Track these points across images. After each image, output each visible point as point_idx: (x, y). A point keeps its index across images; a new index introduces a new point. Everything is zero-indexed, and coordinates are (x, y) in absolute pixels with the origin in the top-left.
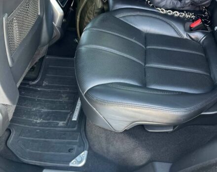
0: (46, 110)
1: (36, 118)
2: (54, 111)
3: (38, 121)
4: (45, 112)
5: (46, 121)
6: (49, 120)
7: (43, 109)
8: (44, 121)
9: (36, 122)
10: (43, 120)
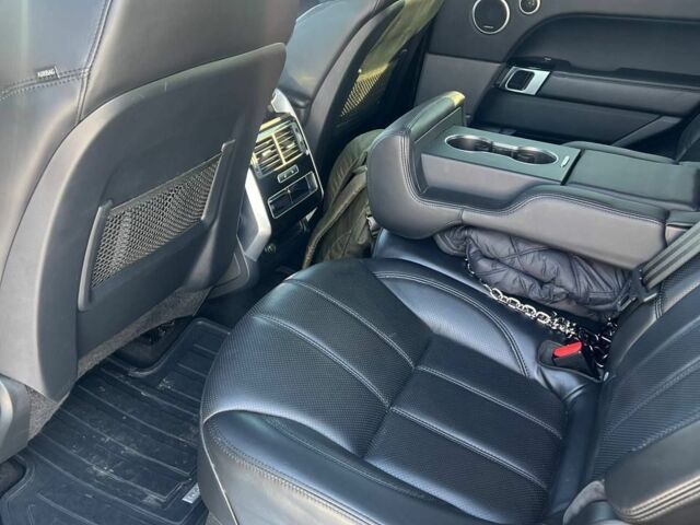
0: (134, 452)
1: (102, 461)
2: (151, 459)
3: (102, 472)
4: (129, 457)
5: (120, 480)
6: (128, 477)
7: (128, 445)
8: (115, 477)
9: (96, 472)
10: (115, 473)
